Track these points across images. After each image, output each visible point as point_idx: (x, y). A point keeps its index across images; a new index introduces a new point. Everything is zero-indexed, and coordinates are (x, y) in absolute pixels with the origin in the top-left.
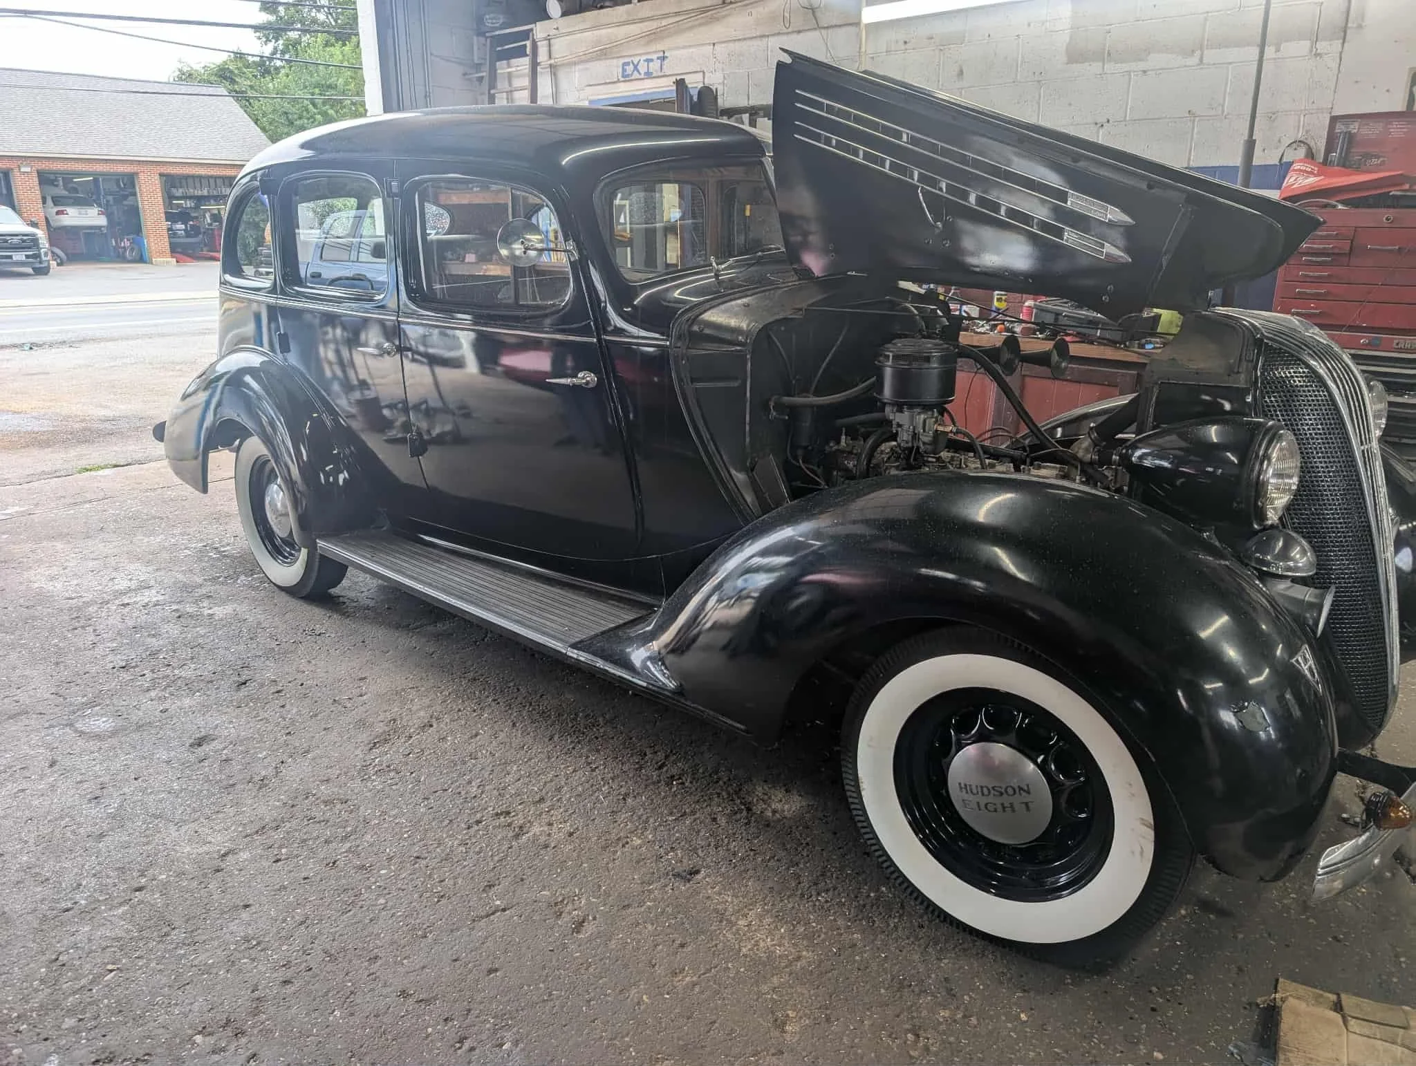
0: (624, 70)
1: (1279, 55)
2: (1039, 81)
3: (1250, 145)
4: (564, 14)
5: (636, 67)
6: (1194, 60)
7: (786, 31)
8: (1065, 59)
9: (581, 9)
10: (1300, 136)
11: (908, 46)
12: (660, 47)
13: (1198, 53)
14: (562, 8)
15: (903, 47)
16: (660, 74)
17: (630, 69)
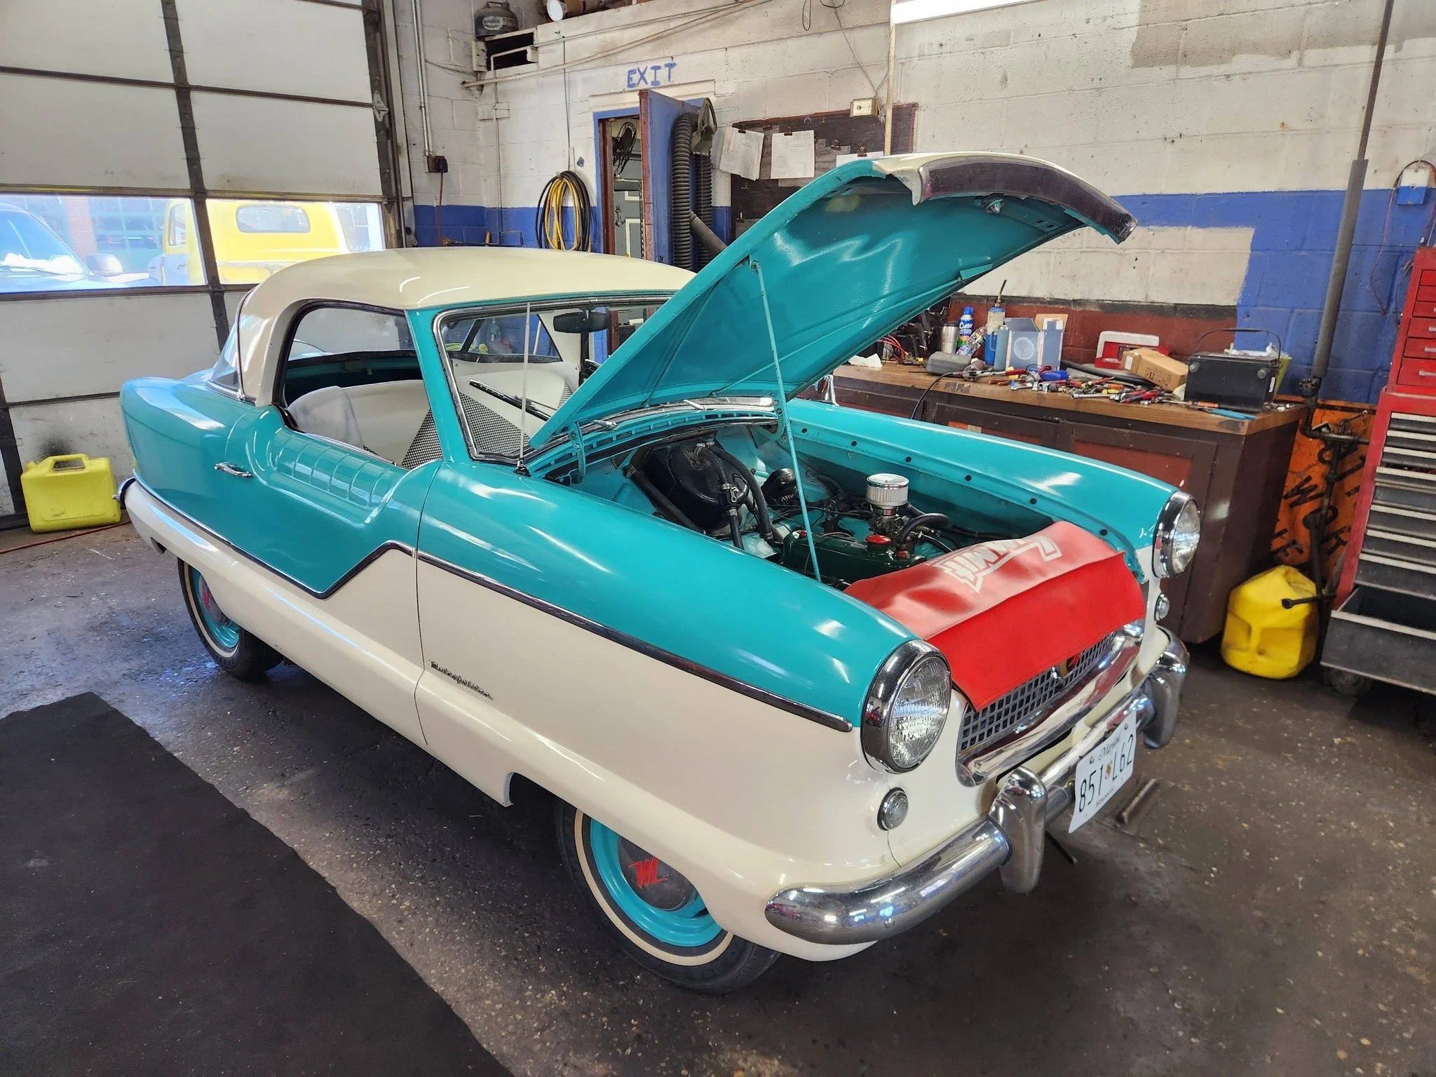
0: (630, 79)
1: (1399, 55)
2: (1098, 89)
3: (1360, 167)
4: (567, 16)
5: (642, 75)
6: (1292, 62)
7: (806, 33)
8: (1130, 62)
9: (584, 11)
10: (1420, 156)
11: (944, 49)
12: (668, 53)
13: (1295, 54)
14: (564, 9)
15: (938, 51)
16: (668, 83)
17: (636, 77)
